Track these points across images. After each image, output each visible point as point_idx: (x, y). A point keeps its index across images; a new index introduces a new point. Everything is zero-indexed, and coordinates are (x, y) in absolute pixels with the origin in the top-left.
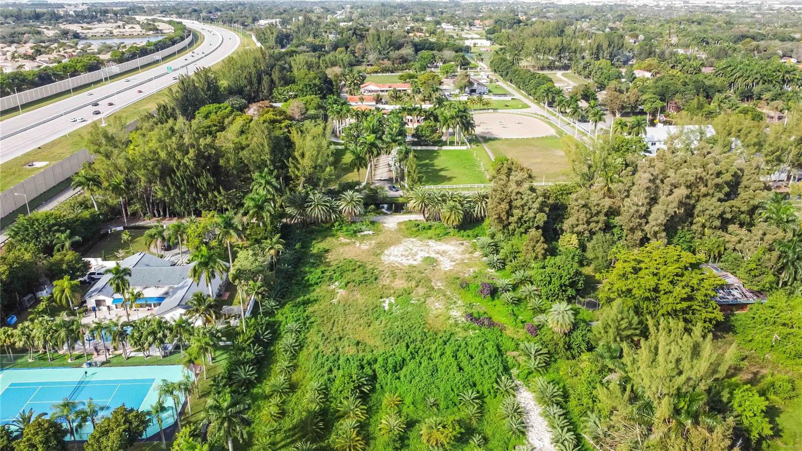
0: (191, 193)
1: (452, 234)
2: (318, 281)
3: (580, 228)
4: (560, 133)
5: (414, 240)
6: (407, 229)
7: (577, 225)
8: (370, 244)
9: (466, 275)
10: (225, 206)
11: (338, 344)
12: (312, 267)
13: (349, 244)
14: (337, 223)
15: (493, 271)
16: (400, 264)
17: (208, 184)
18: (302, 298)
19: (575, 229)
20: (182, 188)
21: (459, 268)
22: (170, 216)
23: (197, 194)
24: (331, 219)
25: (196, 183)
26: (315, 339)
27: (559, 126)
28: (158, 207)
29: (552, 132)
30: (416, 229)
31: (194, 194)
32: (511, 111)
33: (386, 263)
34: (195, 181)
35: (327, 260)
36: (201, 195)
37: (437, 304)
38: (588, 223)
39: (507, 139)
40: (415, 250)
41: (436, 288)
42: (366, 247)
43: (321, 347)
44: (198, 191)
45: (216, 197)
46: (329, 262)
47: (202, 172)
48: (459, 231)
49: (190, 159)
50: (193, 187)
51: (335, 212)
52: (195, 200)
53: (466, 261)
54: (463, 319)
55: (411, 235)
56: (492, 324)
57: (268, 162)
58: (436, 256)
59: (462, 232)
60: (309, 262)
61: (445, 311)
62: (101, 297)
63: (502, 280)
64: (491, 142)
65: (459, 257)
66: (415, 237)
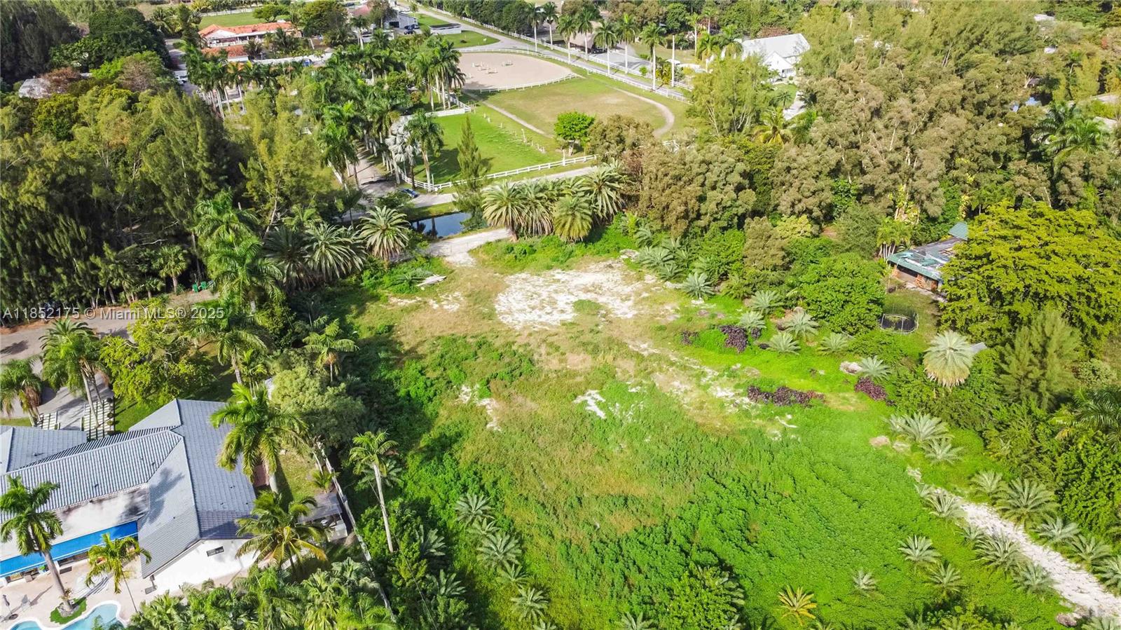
1: (577, 252)
2: (431, 394)
3: (808, 203)
4: (580, 71)
5: (523, 275)
6: (495, 259)
8: (456, 298)
9: (671, 319)
12: (391, 368)
13: (418, 307)
14: (367, 273)
15: (700, 302)
16: (542, 323)
17: (76, 243)
19: (799, 207)
20: (14, 262)
21: (646, 310)
23: (50, 269)
24: (353, 265)
25: (45, 247)
30: (512, 256)
31: (43, 270)
33: (518, 328)
34: (40, 241)
35: (407, 347)
36: (59, 270)
37: (676, 383)
38: (814, 193)
39: (511, 90)
40: (544, 293)
41: (645, 354)
42: (456, 307)
44: (50, 261)
46: (413, 350)
48: (586, 246)
52: (45, 283)
53: (645, 295)
54: (747, 400)
55: (511, 268)
56: (805, 397)
58: (590, 296)
59: (590, 246)
60: (380, 360)
61: (702, 392)
63: (750, 317)
64: (491, 98)
65: (628, 289)
66: (522, 270)
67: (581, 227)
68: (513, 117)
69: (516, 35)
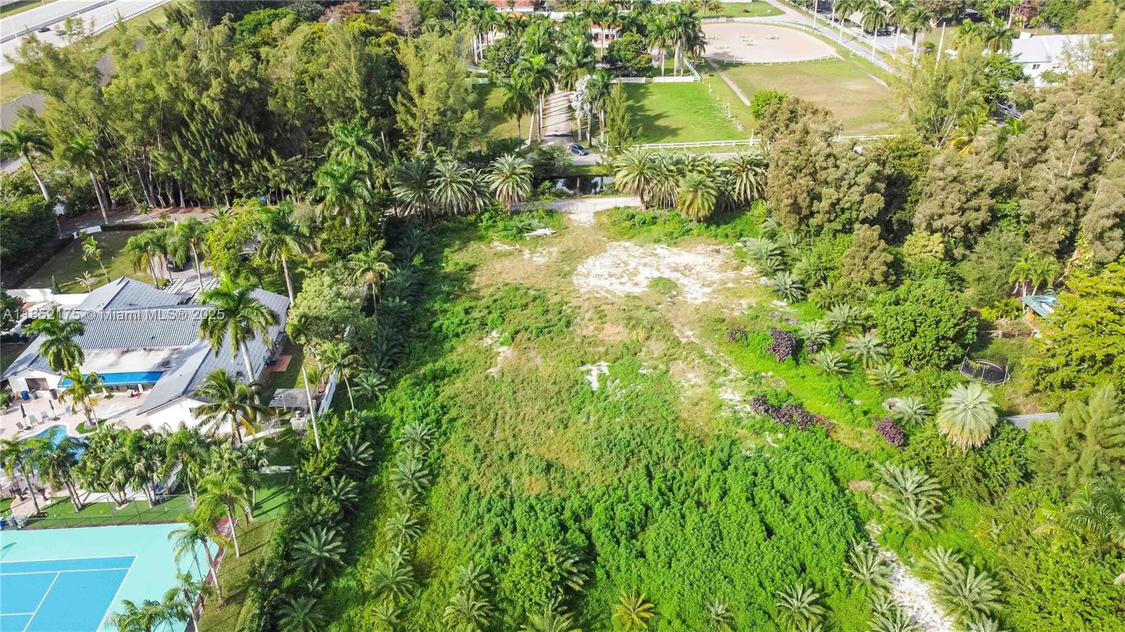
0: (219, 163)
1: (695, 232)
2: (460, 330)
3: (948, 221)
4: (845, 53)
5: (628, 244)
6: (614, 224)
7: (941, 216)
8: (550, 253)
9: (736, 314)
10: (283, 186)
11: (507, 468)
12: (445, 301)
13: (511, 253)
14: (487, 215)
15: (784, 303)
16: (608, 291)
17: (250, 145)
18: (430, 366)
19: (937, 224)
20: (203, 154)
21: (720, 299)
22: (187, 204)
24: (476, 208)
25: (228, 145)
26: (461, 457)
27: (840, 42)
28: (163, 188)
29: (831, 52)
30: (628, 224)
31: (226, 165)
32: (757, 19)
33: (583, 291)
34: (225, 141)
35: (474, 287)
36: (237, 167)
37: (691, 375)
38: (963, 210)
39: (757, 64)
40: (633, 264)
41: (684, 341)
42: (543, 260)
43: (474, 477)
44: (233, 159)
45: (265, 169)
46: (477, 290)
47: (238, 124)
48: (707, 227)
49: (213, 100)
50: (223, 151)
51: (481, 194)
53: (730, 285)
54: (749, 408)
55: (622, 235)
56: (809, 421)
57: (358, 104)
58: (673, 276)
59: (713, 228)
60: (441, 292)
61: (710, 390)
62: (37, 374)
63: (813, 328)
64: (732, 70)
65: (716, 277)
66: (629, 239)
67: (703, 205)
68: (738, 91)
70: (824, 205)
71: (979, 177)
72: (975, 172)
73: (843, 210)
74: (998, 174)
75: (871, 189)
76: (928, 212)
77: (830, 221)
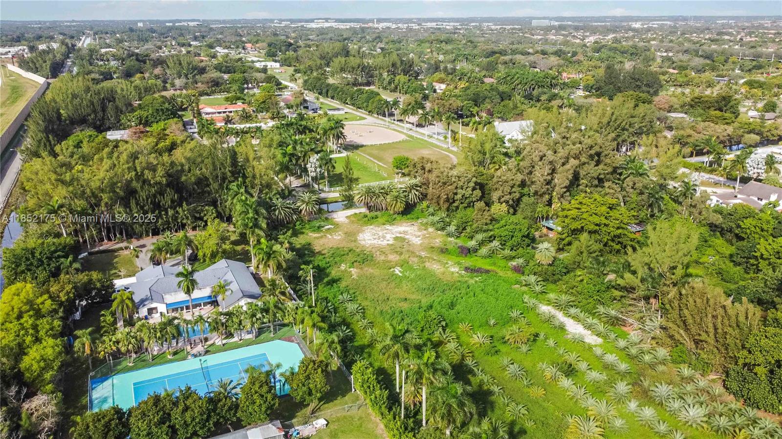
1: (398, 218)
2: (328, 265)
3: (507, 197)
4: (412, 137)
5: (371, 227)
6: (359, 220)
7: (503, 197)
8: (339, 234)
9: (437, 245)
11: (389, 303)
13: (322, 237)
14: (298, 223)
15: (453, 239)
16: (379, 244)
17: (173, 201)
19: (503, 200)
21: (426, 241)
24: (293, 219)
25: (159, 202)
27: (404, 131)
28: (115, 231)
29: (402, 137)
30: (366, 219)
33: (367, 246)
34: (158, 199)
35: (317, 251)
37: (435, 266)
38: (510, 193)
39: (372, 145)
40: (381, 234)
41: (423, 256)
42: (339, 237)
45: (178, 213)
46: (320, 252)
47: (166, 190)
48: (403, 216)
49: (161, 177)
50: (156, 205)
51: (295, 214)
53: (427, 235)
54: (464, 272)
55: (366, 224)
56: (487, 271)
58: (401, 235)
59: (405, 216)
61: (445, 269)
62: (153, 305)
63: (472, 243)
64: (360, 149)
65: (420, 233)
66: (371, 225)
67: (400, 207)
68: (372, 159)
69: (376, 116)
70: (459, 196)
71: (513, 180)
72: (511, 178)
73: (466, 198)
74: (519, 177)
75: (474, 189)
76: (498, 195)
77: (462, 203)
